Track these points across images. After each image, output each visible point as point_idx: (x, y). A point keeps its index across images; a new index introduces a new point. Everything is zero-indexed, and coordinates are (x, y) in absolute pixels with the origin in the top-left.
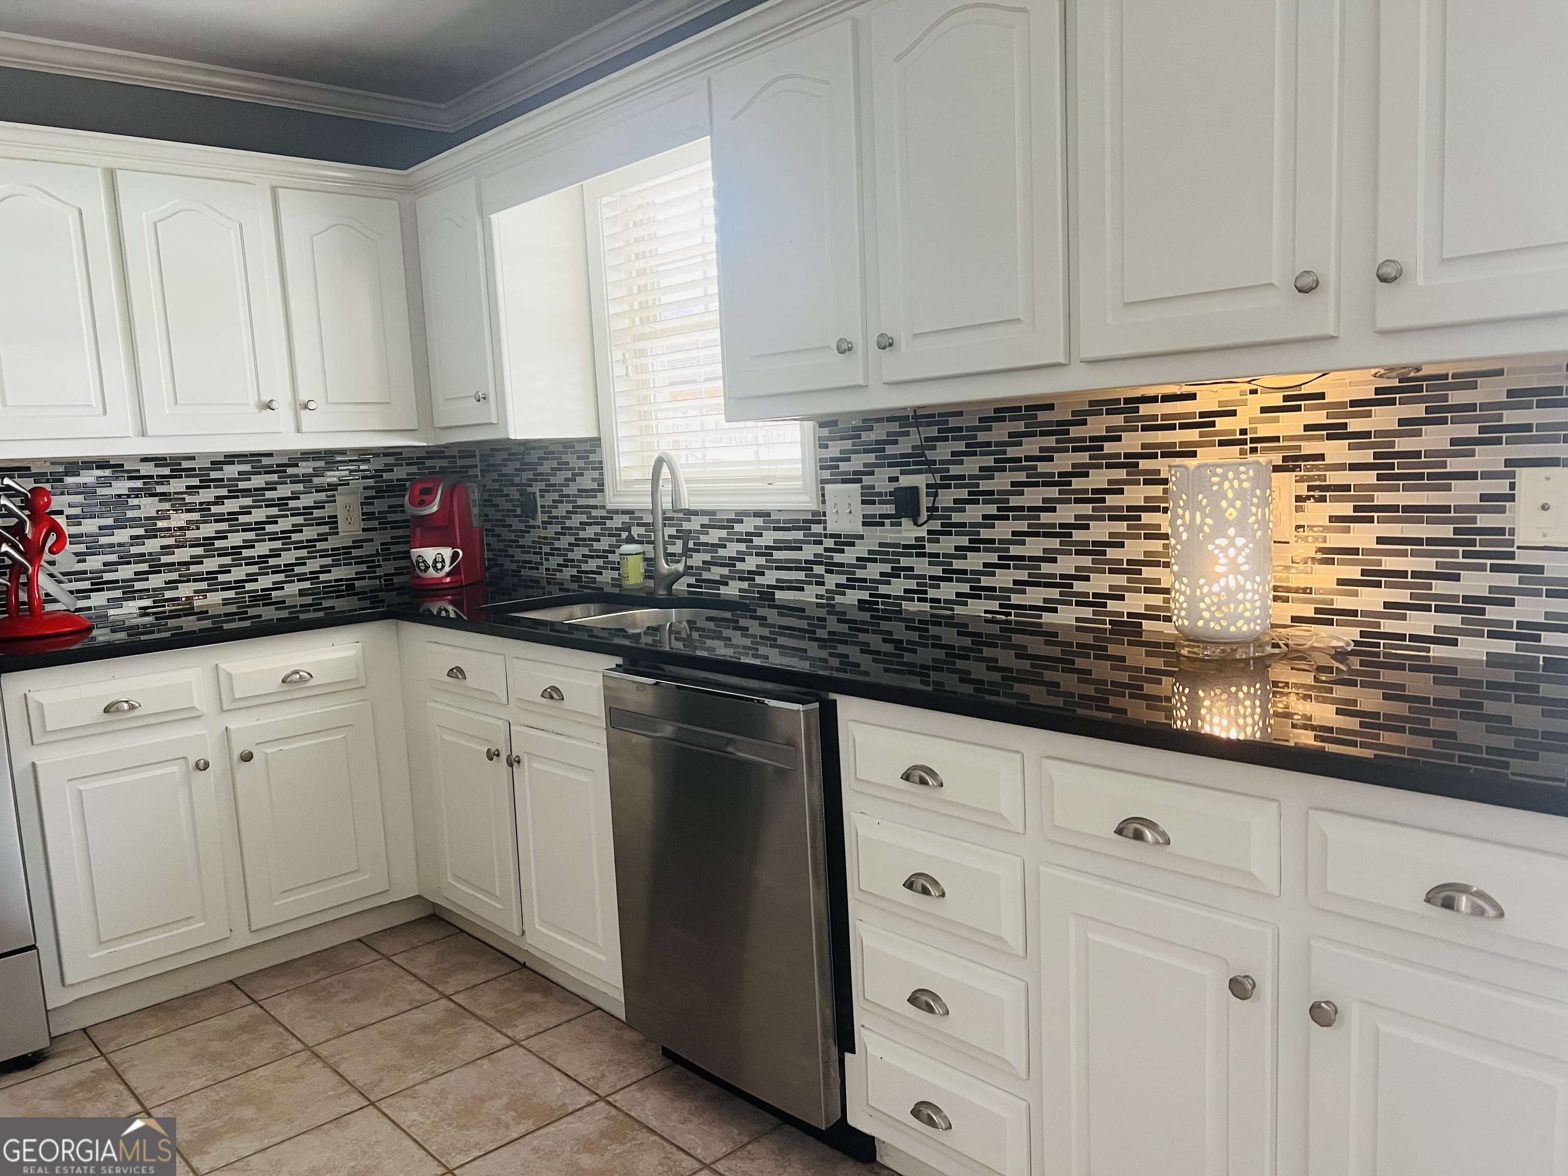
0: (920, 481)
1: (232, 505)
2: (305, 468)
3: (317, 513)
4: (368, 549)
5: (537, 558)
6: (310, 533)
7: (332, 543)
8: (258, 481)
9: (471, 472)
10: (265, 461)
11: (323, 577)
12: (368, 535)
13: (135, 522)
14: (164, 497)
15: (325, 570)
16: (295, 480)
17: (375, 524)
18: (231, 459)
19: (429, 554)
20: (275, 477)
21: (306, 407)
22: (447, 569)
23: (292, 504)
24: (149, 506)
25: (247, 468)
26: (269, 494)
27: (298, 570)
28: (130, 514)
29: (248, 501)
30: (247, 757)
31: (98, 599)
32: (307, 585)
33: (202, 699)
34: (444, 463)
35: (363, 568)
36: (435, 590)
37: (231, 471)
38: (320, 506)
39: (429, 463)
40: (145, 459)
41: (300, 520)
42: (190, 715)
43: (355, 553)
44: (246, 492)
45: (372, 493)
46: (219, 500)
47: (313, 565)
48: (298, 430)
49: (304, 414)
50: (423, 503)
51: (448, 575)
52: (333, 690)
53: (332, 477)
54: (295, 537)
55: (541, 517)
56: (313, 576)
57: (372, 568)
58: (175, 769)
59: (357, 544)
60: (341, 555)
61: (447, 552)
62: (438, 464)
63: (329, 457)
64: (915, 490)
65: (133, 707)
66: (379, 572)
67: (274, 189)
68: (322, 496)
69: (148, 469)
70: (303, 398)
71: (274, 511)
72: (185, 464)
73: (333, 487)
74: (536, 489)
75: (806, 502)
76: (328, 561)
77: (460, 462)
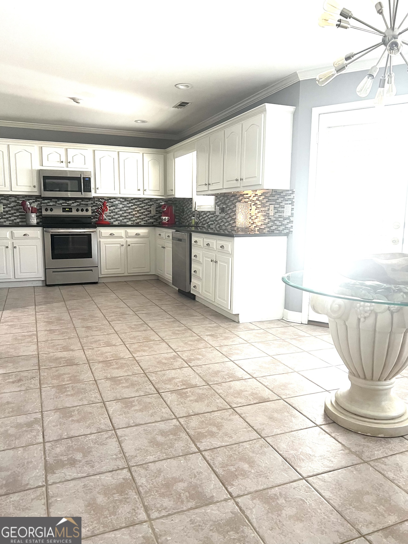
0: (224, 206)
1: (134, 207)
2: (146, 201)
3: (148, 209)
4: (156, 217)
5: (184, 221)
6: (146, 213)
7: (150, 215)
8: (138, 203)
9: (177, 204)
10: (140, 200)
11: (148, 221)
12: (156, 214)
13: (119, 208)
14: (123, 204)
15: (149, 220)
16: (145, 203)
17: (158, 212)
18: (134, 199)
19: (164, 218)
20: (141, 203)
21: (145, 190)
22: (167, 220)
23: (144, 207)
24: (121, 206)
25: (137, 201)
26: (140, 205)
27: (144, 219)
28: (118, 207)
29: (136, 206)
30: (129, 245)
31: (112, 220)
32: (145, 222)
33: (123, 235)
34: (171, 202)
35: (155, 220)
36: (165, 224)
37: (134, 201)
38: (148, 208)
39: (169, 202)
40: (121, 198)
41: (145, 210)
42: (121, 237)
43: (154, 217)
44: (136, 205)
45: (158, 207)
46: (132, 206)
47: (146, 219)
48: (144, 194)
49: (145, 191)
50: (164, 209)
51: (167, 221)
52: (143, 237)
53: (151, 203)
54: (144, 213)
55: (185, 213)
56: (146, 221)
57: (157, 220)
58: (119, 245)
59: (154, 216)
60: (151, 217)
61: (167, 218)
62: (170, 202)
63: (151, 199)
64: (224, 208)
65: (114, 235)
66: (158, 221)
67: (143, 154)
68: (149, 207)
69: (121, 200)
70: (145, 189)
71: (141, 208)
72: (127, 199)
73: (151, 205)
74: (185, 208)
75: (213, 210)
76: (149, 218)
77: (175, 202)
